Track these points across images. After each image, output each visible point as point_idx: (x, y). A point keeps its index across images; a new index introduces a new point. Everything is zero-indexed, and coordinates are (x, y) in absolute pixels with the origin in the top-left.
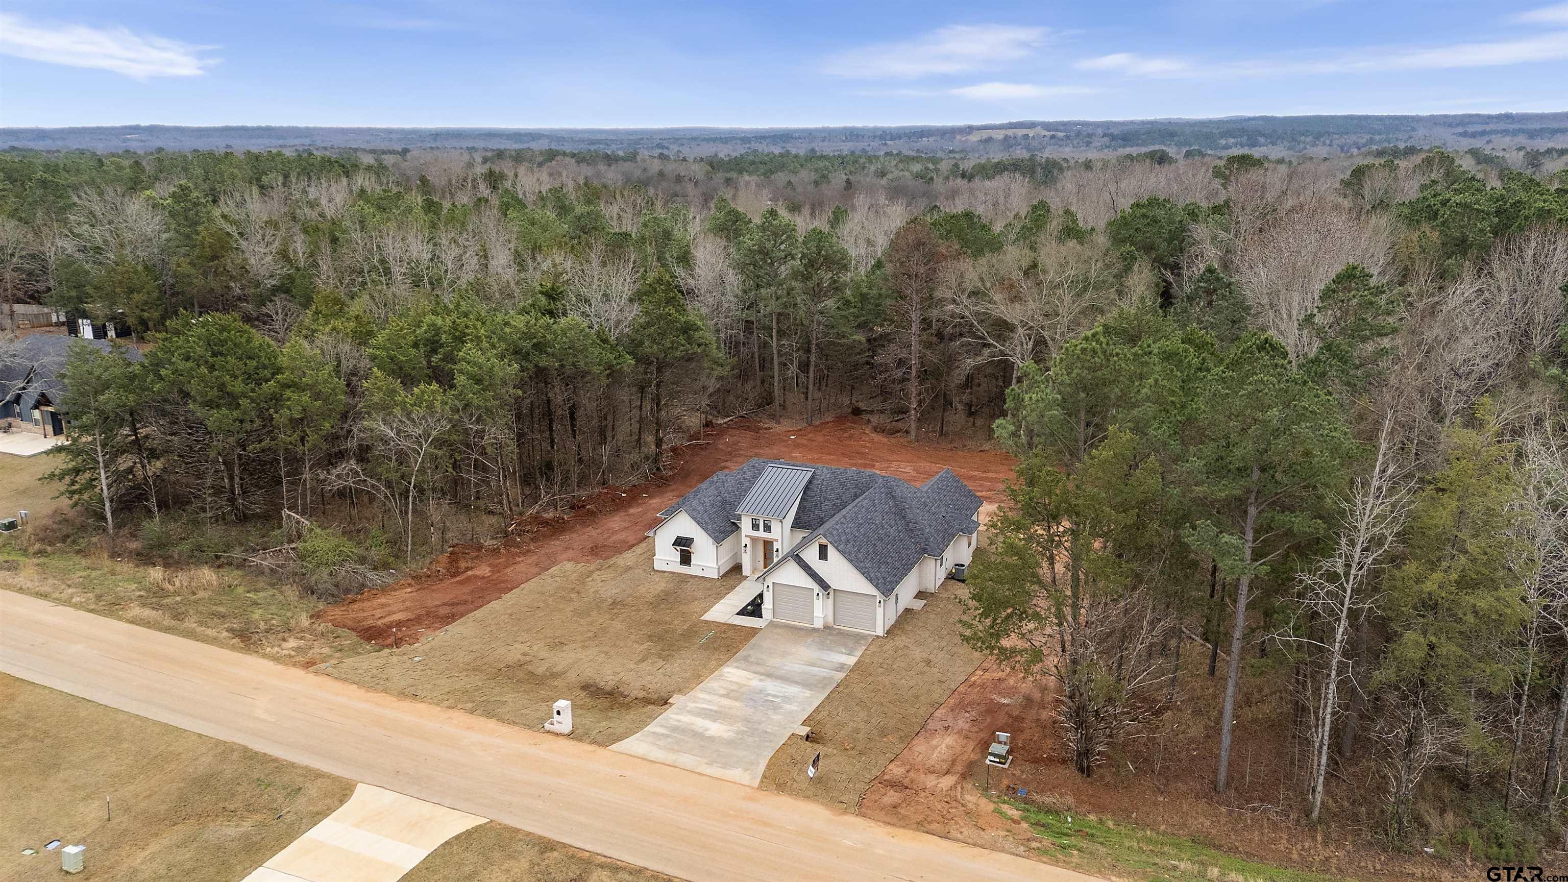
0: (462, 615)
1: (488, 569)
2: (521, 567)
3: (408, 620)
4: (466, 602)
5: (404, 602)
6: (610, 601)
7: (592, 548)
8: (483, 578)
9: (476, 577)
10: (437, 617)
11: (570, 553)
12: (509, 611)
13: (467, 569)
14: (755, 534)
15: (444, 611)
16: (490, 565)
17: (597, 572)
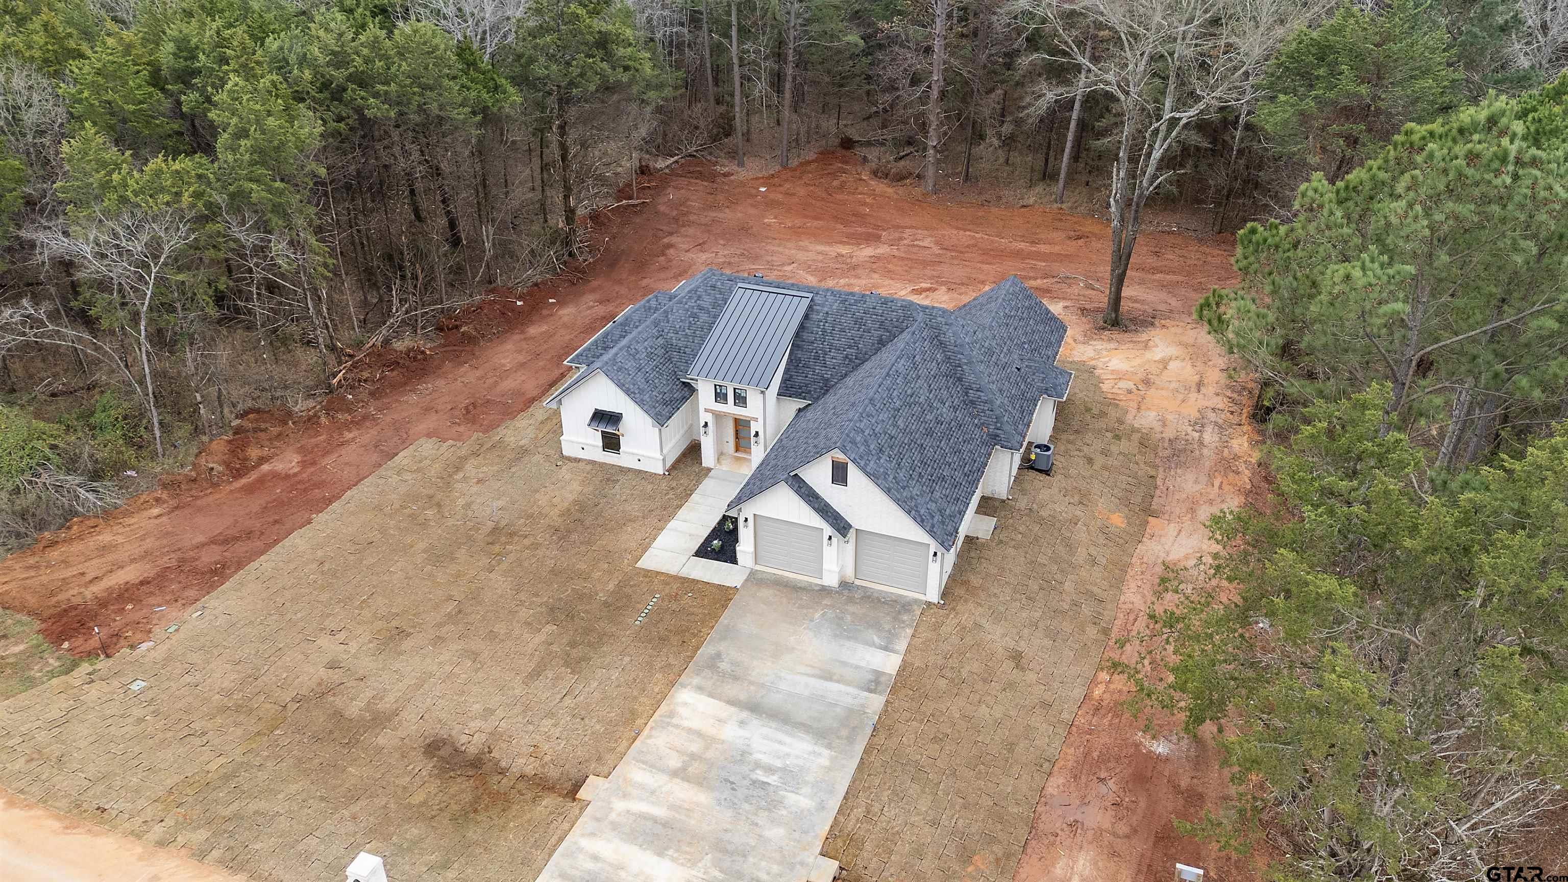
0: (240, 565)
1: (296, 458)
2: (349, 453)
3: (142, 583)
4: (249, 535)
5: (143, 538)
6: (491, 524)
7: (467, 408)
8: (287, 477)
9: (275, 475)
10: (195, 572)
11: (431, 422)
12: (320, 553)
13: (262, 460)
14: (720, 407)
15: (210, 556)
16: (302, 450)
17: (473, 461)
